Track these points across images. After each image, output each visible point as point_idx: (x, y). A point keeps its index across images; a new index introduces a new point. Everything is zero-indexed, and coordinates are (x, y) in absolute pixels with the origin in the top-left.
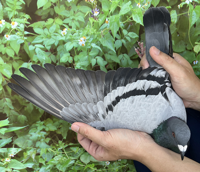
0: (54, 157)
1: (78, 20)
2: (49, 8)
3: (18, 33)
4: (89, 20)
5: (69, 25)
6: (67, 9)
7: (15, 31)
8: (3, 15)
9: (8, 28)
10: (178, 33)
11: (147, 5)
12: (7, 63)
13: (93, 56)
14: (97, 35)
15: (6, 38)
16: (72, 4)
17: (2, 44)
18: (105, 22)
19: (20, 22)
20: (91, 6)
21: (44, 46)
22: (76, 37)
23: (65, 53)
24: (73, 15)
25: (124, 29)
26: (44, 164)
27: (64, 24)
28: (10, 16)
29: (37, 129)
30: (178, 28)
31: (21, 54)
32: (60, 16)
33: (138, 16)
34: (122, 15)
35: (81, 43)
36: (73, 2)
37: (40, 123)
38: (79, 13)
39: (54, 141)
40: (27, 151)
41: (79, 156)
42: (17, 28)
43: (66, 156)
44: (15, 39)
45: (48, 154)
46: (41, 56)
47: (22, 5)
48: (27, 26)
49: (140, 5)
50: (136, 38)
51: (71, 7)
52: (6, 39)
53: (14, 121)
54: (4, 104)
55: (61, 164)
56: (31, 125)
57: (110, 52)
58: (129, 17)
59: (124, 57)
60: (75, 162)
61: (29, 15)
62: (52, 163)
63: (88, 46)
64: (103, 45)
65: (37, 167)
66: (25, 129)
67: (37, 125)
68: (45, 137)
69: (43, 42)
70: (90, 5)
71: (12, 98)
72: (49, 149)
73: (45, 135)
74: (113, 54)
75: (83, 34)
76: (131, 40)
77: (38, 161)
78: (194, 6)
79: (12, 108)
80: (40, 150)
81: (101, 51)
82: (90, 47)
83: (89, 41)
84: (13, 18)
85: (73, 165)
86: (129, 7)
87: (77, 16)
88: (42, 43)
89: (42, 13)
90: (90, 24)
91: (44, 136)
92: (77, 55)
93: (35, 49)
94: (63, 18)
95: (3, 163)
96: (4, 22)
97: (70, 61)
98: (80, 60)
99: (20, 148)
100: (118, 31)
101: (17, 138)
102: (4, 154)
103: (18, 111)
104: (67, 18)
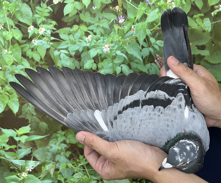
0: (74, 174)
1: (103, 26)
2: (74, 15)
3: (45, 38)
4: (113, 27)
5: (94, 31)
6: (92, 16)
7: (41, 36)
8: (32, 21)
9: (36, 33)
10: (213, 43)
12: (33, 67)
13: (118, 64)
14: (122, 43)
16: (97, 11)
17: (30, 48)
18: (130, 29)
19: (47, 28)
20: (116, 14)
21: (69, 51)
22: (101, 43)
23: (89, 60)
25: (151, 37)
26: (63, 182)
27: (89, 30)
28: (39, 22)
29: (57, 140)
30: (213, 37)
31: (46, 59)
32: (85, 23)
34: (149, 23)
35: (105, 50)
36: (98, 10)
37: (61, 133)
38: (104, 20)
39: (75, 156)
40: (46, 165)
42: (45, 34)
43: (88, 174)
44: (42, 44)
45: (67, 170)
46: (65, 62)
47: (49, 12)
48: (54, 32)
51: (96, 14)
52: (34, 44)
53: (36, 128)
54: (27, 110)
56: (51, 135)
57: (136, 61)
58: (157, 24)
59: (152, 67)
61: (56, 21)
62: (71, 181)
63: (113, 54)
64: (129, 53)
66: (46, 139)
67: (58, 135)
69: (68, 47)
70: (115, 12)
72: (69, 164)
73: (65, 148)
74: (139, 63)
75: (108, 41)
76: (159, 49)
77: (56, 178)
79: (35, 114)
80: (60, 165)
81: (126, 59)
82: (114, 54)
83: (114, 48)
84: (41, 24)
86: (156, 14)
87: (102, 23)
88: (67, 49)
89: (68, 20)
90: (115, 31)
91: (64, 149)
92: (101, 62)
93: (60, 54)
94: (88, 25)
95: (19, 178)
96: (33, 28)
97: (94, 67)
98: (104, 68)
99: (39, 162)
100: (145, 39)
101: (37, 149)
102: (22, 168)
103: (40, 117)
104: (92, 25)
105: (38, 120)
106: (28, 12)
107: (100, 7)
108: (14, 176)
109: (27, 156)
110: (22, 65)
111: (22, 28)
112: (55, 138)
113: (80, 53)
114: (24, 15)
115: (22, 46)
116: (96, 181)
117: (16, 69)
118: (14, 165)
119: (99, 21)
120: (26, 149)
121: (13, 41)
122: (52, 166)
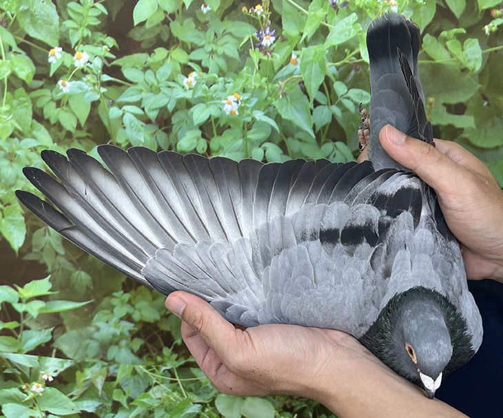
0: (150, 387)
1: (224, 52)
2: (158, 25)
3: (89, 77)
4: (249, 55)
5: (203, 64)
6: (200, 28)
7: (80, 73)
8: (58, 36)
9: (68, 66)
12: (58, 145)
13: (257, 141)
14: (269, 92)
15: (61, 88)
16: (211, 16)
17: (52, 100)
18: (288, 60)
19: (93, 54)
20: (255, 23)
21: (143, 109)
22: (218, 92)
23: (190, 130)
24: (213, 43)
25: (337, 80)
26: (125, 405)
27: (191, 61)
28: (74, 39)
29: (112, 312)
30: (486, 85)
31: (91, 126)
32: (183, 43)
34: (334, 47)
35: (228, 109)
36: (214, 13)
37: (120, 298)
38: (227, 38)
39: (152, 349)
40: (86, 369)
41: (212, 394)
42: (88, 67)
43: (180, 389)
44: (81, 91)
45: (134, 379)
46: (135, 133)
47: (100, 17)
48: (109, 63)
50: (368, 104)
51: (208, 22)
52: (62, 90)
53: (63, 285)
54: (45, 241)
55: (166, 411)
56: (99, 301)
57: (298, 135)
58: (352, 51)
59: (336, 151)
60: (203, 410)
61: (115, 39)
62: (144, 404)
63: (245, 117)
64: (283, 117)
67: (114, 302)
68: (130, 336)
69: (141, 100)
70: (254, 19)
72: (140, 368)
73: (130, 331)
74: (307, 140)
75: (234, 87)
76: (356, 109)
77: (110, 396)
79: (61, 251)
80: (117, 368)
81: (276, 131)
82: (249, 119)
83: (247, 105)
84: (80, 43)
85: (198, 416)
86: (351, 27)
87: (222, 45)
88: (138, 104)
89: (142, 35)
90: (252, 65)
91: (127, 334)
92: (218, 135)
93: (123, 115)
94: (190, 49)
95: (25, 395)
96: (60, 53)
97: (201, 147)
98: (225, 149)
99: (69, 360)
100: (322, 84)
101: (64, 331)
102: (30, 373)
103: (74, 259)
105: (69, 266)
106: (48, 14)
107: (219, 8)
108: (14, 391)
109: (43, 348)
110: (34, 137)
111: (33, 51)
112: (107, 309)
113: (169, 113)
114: (39, 22)
115: (34, 94)
116: (199, 405)
117: (20, 148)
118: (13, 365)
120: (40, 330)
121: (13, 82)
122: (100, 370)
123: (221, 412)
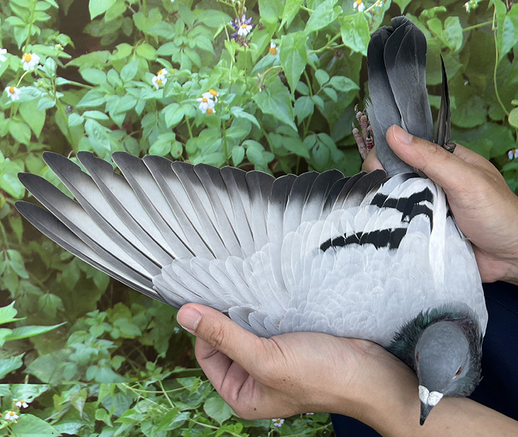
0: (134, 403)
1: (196, 45)
2: (119, 18)
3: (41, 81)
4: (224, 47)
5: (173, 59)
6: (168, 19)
7: (31, 78)
9: (16, 70)
10: (465, 78)
11: (381, 5)
12: (11, 160)
13: (237, 139)
14: (247, 86)
15: (8, 96)
16: (180, 5)
18: (267, 50)
19: (44, 55)
20: (231, 12)
21: (107, 114)
22: (191, 90)
23: (163, 133)
24: (184, 35)
25: (318, 68)
26: (109, 424)
27: (159, 57)
28: (20, 38)
29: (88, 332)
30: (466, 64)
31: (47, 136)
32: (150, 37)
33: (356, 34)
34: (315, 32)
35: (203, 107)
36: (183, 2)
37: (96, 317)
38: (199, 29)
39: (134, 365)
40: (63, 392)
41: (200, 400)
42: (39, 69)
43: (167, 400)
44: (33, 98)
45: (117, 397)
46: (100, 141)
47: (50, 11)
48: (64, 64)
49: (362, 4)
50: (351, 92)
51: (176, 12)
52: (10, 98)
53: (30, 310)
54: (4, 267)
55: (153, 423)
56: (72, 323)
57: (280, 129)
58: (333, 36)
59: (319, 142)
60: (191, 416)
61: (69, 36)
62: (129, 420)
63: (223, 115)
64: (263, 111)
65: (91, 432)
66: (58, 332)
67: (89, 321)
68: (110, 354)
69: (105, 104)
70: (228, 6)
71: (24, 249)
72: (122, 385)
73: (109, 350)
74: (289, 134)
75: (209, 83)
76: (338, 97)
78: (509, 3)
79: (25, 275)
80: (98, 388)
81: (257, 127)
82: (227, 117)
83: (225, 102)
84: (27, 43)
85: (186, 424)
86: (332, 10)
87: (194, 37)
88: (101, 108)
89: (101, 31)
90: (229, 58)
91: (106, 352)
92: (194, 136)
93: (85, 121)
94: (157, 43)
96: (4, 55)
97: (176, 152)
98: (202, 151)
99: (44, 385)
100: (303, 73)
101: (37, 356)
102: (2, 402)
103: (40, 283)
104: (168, 42)
105: (35, 291)
109: (13, 375)
112: (81, 329)
113: (137, 116)
116: (188, 413)
119: (186, 32)
120: (9, 358)
122: (79, 392)
123: (210, 415)
